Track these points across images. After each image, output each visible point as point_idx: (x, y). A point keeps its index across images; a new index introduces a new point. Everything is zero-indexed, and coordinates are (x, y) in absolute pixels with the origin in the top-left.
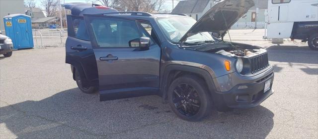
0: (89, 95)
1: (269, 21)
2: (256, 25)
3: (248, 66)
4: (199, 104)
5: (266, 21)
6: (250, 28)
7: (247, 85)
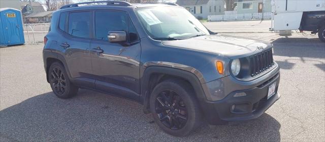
0: (64, 100)
1: (276, 11)
2: (263, 16)
3: (247, 67)
4: (186, 115)
5: (273, 11)
6: (257, 19)
7: (245, 92)
